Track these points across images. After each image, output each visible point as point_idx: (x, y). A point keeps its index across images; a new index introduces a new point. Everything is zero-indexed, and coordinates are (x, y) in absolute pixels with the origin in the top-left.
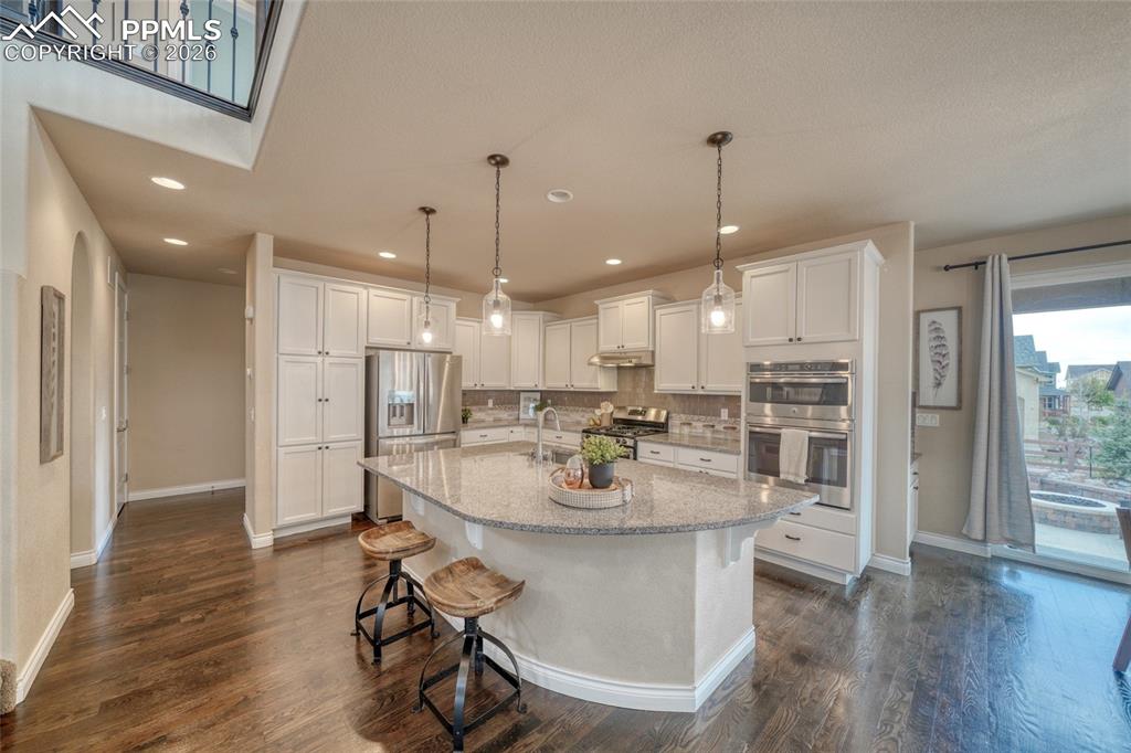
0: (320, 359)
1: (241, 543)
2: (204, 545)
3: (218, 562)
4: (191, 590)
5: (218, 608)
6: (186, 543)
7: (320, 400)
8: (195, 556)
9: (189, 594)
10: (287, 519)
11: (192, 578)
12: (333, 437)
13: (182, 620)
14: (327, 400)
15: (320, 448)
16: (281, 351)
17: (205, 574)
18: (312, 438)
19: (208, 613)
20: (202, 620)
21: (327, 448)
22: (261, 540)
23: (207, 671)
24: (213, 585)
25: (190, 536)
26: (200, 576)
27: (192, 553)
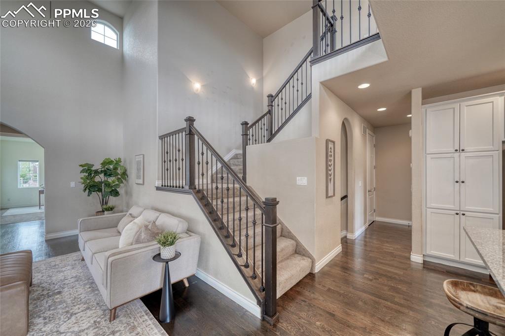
0: (457, 154)
1: (407, 255)
2: (391, 248)
3: (392, 259)
4: (375, 265)
5: (380, 280)
6: (385, 245)
7: (457, 182)
8: (385, 252)
9: (374, 267)
10: (432, 252)
11: (378, 260)
12: (468, 208)
13: (365, 276)
14: (463, 182)
15: (457, 214)
16: (428, 152)
17: (384, 262)
18: (452, 207)
19: (375, 279)
20: (371, 280)
21: (464, 215)
22: (416, 258)
23: (360, 303)
24: (384, 268)
25: (387, 242)
26: (382, 261)
27: (385, 250)
